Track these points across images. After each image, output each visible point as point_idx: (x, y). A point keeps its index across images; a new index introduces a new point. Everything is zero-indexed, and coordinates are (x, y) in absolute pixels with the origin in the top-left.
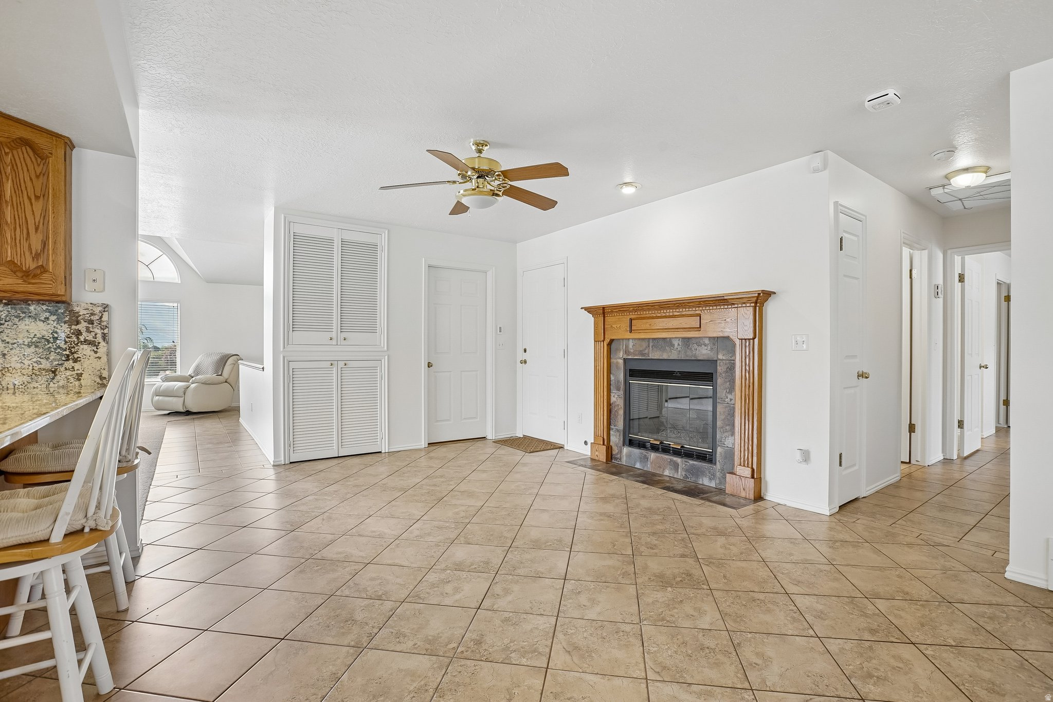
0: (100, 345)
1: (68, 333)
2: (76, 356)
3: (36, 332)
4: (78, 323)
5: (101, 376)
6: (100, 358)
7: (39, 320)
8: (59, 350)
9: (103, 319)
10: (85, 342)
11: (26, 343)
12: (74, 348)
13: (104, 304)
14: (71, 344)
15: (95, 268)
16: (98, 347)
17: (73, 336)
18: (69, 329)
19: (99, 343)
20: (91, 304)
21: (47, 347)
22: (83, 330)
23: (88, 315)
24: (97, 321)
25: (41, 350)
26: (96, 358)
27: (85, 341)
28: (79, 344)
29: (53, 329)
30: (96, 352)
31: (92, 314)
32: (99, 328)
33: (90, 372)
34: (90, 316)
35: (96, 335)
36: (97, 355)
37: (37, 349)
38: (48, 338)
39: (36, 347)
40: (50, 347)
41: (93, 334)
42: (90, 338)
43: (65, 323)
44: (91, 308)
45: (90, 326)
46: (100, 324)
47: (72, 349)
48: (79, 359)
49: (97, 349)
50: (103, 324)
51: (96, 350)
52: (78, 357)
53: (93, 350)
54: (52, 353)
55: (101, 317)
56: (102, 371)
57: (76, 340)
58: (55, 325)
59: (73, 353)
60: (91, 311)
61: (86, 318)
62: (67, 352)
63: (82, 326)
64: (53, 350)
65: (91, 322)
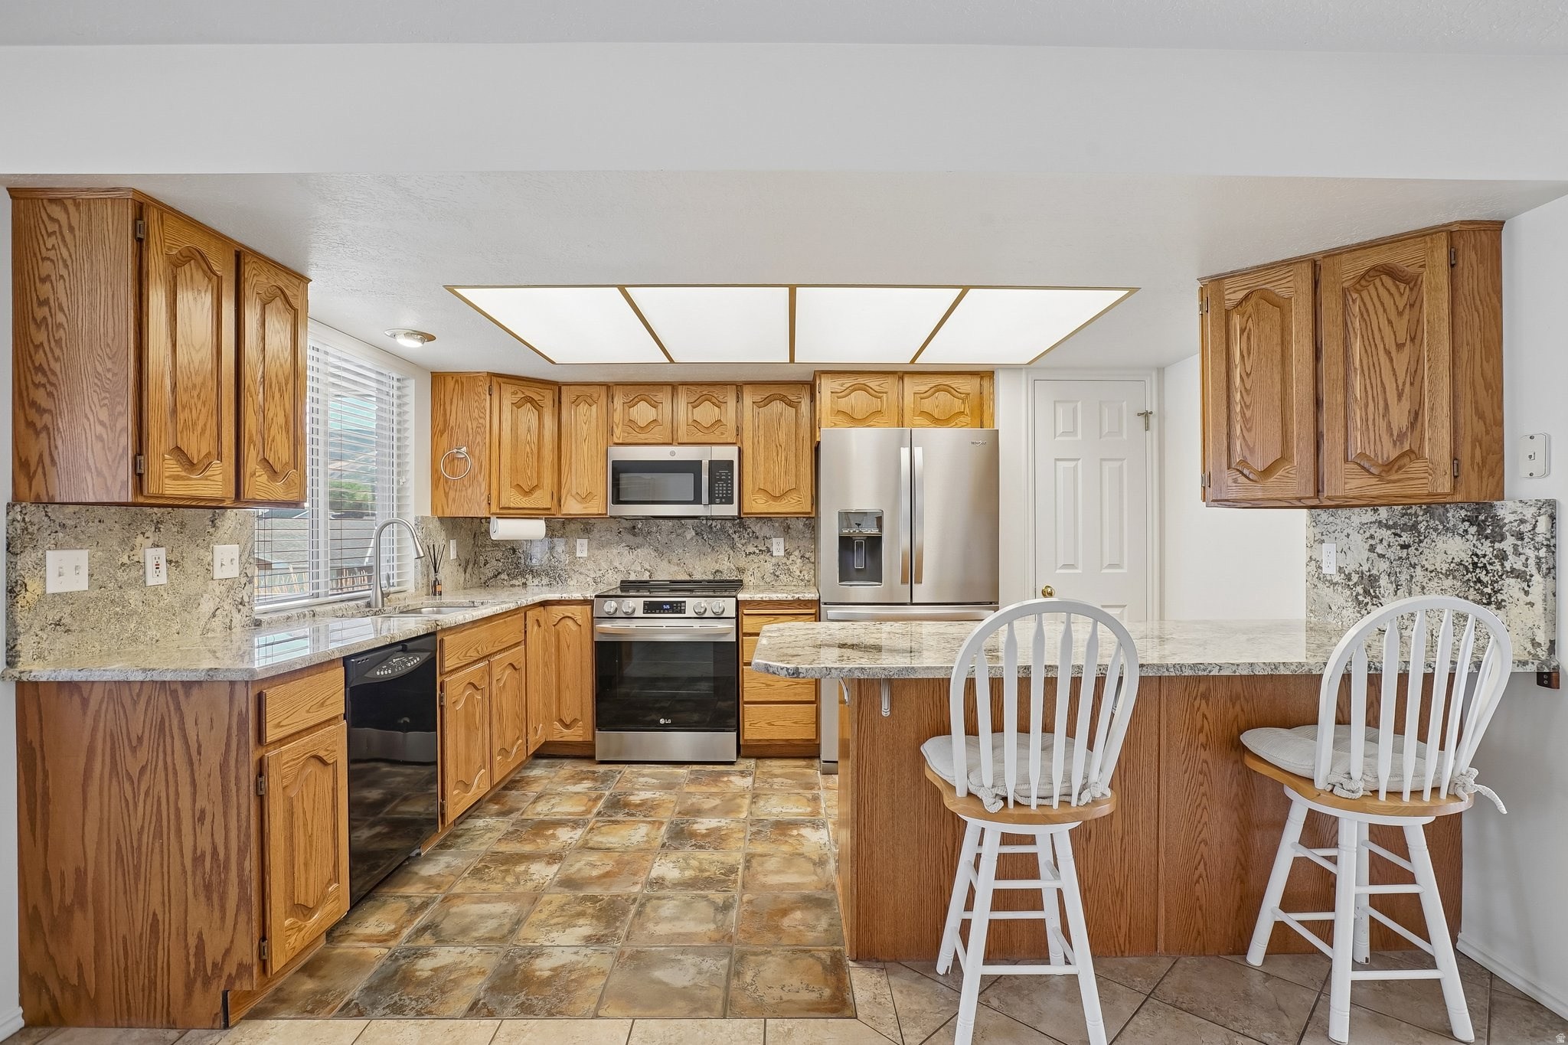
0: (1533, 579)
1: (1491, 556)
2: (1500, 597)
3: (1454, 553)
4: (1503, 538)
5: (1534, 639)
6: (1532, 604)
7: (1458, 534)
8: (1479, 585)
9: (1538, 530)
10: (1512, 572)
11: (1444, 572)
12: (1497, 582)
13: (1540, 501)
14: (1494, 576)
15: (1531, 434)
16: (1530, 584)
17: (1496, 561)
18: (1491, 549)
19: (1531, 576)
20: (1521, 501)
21: (1466, 578)
22: (1509, 551)
23: (1516, 524)
24: (1528, 534)
25: (1459, 584)
26: (1527, 604)
27: (1513, 570)
28: (1504, 577)
29: (1472, 548)
30: (1527, 593)
31: (1522, 521)
32: (1532, 547)
33: (1518, 630)
34: (1519, 525)
35: (1527, 559)
36: (1529, 599)
37: (1455, 582)
38: (1467, 564)
39: (1454, 578)
40: (1469, 580)
41: (1523, 558)
42: (1519, 566)
43: (1487, 538)
44: (1519, 510)
45: (1519, 543)
46: (1532, 539)
47: (1495, 585)
48: (1503, 603)
49: (1529, 586)
50: (1537, 539)
51: (1526, 588)
52: (1503, 600)
53: (1523, 589)
54: (1472, 589)
55: (1535, 527)
56: (1535, 630)
57: (1500, 568)
58: (1474, 542)
59: (1496, 592)
60: (1520, 517)
61: (1514, 529)
62: (1488, 590)
63: (1507, 545)
64: (1472, 584)
65: (1520, 536)
